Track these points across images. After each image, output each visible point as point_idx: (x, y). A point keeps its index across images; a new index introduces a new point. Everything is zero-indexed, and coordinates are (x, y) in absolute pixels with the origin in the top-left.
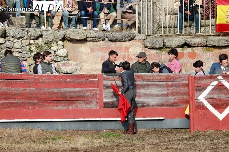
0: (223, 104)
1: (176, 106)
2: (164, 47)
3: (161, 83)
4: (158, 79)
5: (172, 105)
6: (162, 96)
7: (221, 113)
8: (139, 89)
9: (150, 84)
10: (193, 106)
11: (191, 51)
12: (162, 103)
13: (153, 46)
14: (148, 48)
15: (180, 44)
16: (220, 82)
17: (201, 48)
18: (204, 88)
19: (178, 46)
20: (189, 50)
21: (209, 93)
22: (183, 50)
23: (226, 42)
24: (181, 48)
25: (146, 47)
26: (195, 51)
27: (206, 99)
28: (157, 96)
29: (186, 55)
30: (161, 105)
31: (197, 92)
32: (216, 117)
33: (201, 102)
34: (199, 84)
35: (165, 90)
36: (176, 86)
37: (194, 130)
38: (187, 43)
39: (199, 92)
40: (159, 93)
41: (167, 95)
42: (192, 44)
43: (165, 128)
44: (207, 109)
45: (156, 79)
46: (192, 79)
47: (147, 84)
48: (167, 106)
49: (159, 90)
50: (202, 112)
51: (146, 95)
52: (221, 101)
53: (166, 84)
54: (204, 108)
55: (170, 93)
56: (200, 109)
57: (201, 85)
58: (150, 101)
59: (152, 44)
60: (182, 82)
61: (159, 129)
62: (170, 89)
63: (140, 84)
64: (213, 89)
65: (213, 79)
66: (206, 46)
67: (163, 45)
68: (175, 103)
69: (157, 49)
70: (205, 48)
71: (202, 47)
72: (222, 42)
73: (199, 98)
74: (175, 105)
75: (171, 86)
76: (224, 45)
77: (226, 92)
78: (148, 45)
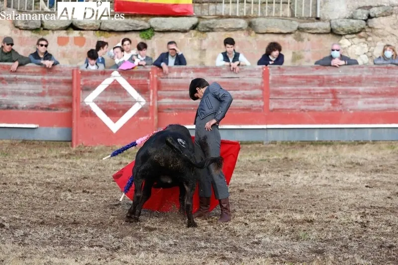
0: (119, 110)
1: (55, 110)
2: (42, 29)
3: (35, 77)
4: (31, 72)
5: (49, 108)
6: (35, 96)
7: (115, 122)
8: (4, 84)
9: (19, 78)
10: (77, 111)
11: (79, 35)
12: (35, 105)
13: (26, 26)
14: (20, 29)
15: (63, 26)
16: (115, 80)
17: (92, 32)
18: (94, 87)
19: (62, 27)
20: (76, 33)
21: (101, 95)
22: (68, 33)
23: (126, 26)
24: (65, 31)
25: (17, 27)
26: (84, 36)
27: (96, 102)
28: (29, 95)
29: (71, 41)
30: (34, 108)
31: (84, 91)
32: (108, 128)
33: (88, 106)
34: (87, 82)
35: (40, 89)
36: (56, 82)
37: (77, 144)
38: (74, 24)
39: (86, 92)
40: (31, 92)
41: (42, 95)
42: (80, 26)
43: (38, 139)
44: (96, 116)
45: (29, 72)
46: (77, 74)
47: (15, 78)
48: (42, 109)
49: (31, 86)
50: (88, 119)
51: (14, 93)
52: (116, 106)
53: (42, 79)
54: (92, 114)
55: (47, 91)
56: (87, 116)
57: (90, 82)
58: (19, 102)
59: (25, 24)
60: (64, 78)
61: (30, 141)
62: (47, 86)
63: (6, 78)
64: (106, 90)
65: (106, 76)
66: (100, 30)
67: (40, 25)
68: (53, 105)
69: (32, 30)
70: (98, 32)
71: (94, 30)
72: (121, 25)
73: (86, 100)
74: (53, 108)
75: (48, 82)
76: (124, 29)
77: (123, 94)
78: (19, 24)
